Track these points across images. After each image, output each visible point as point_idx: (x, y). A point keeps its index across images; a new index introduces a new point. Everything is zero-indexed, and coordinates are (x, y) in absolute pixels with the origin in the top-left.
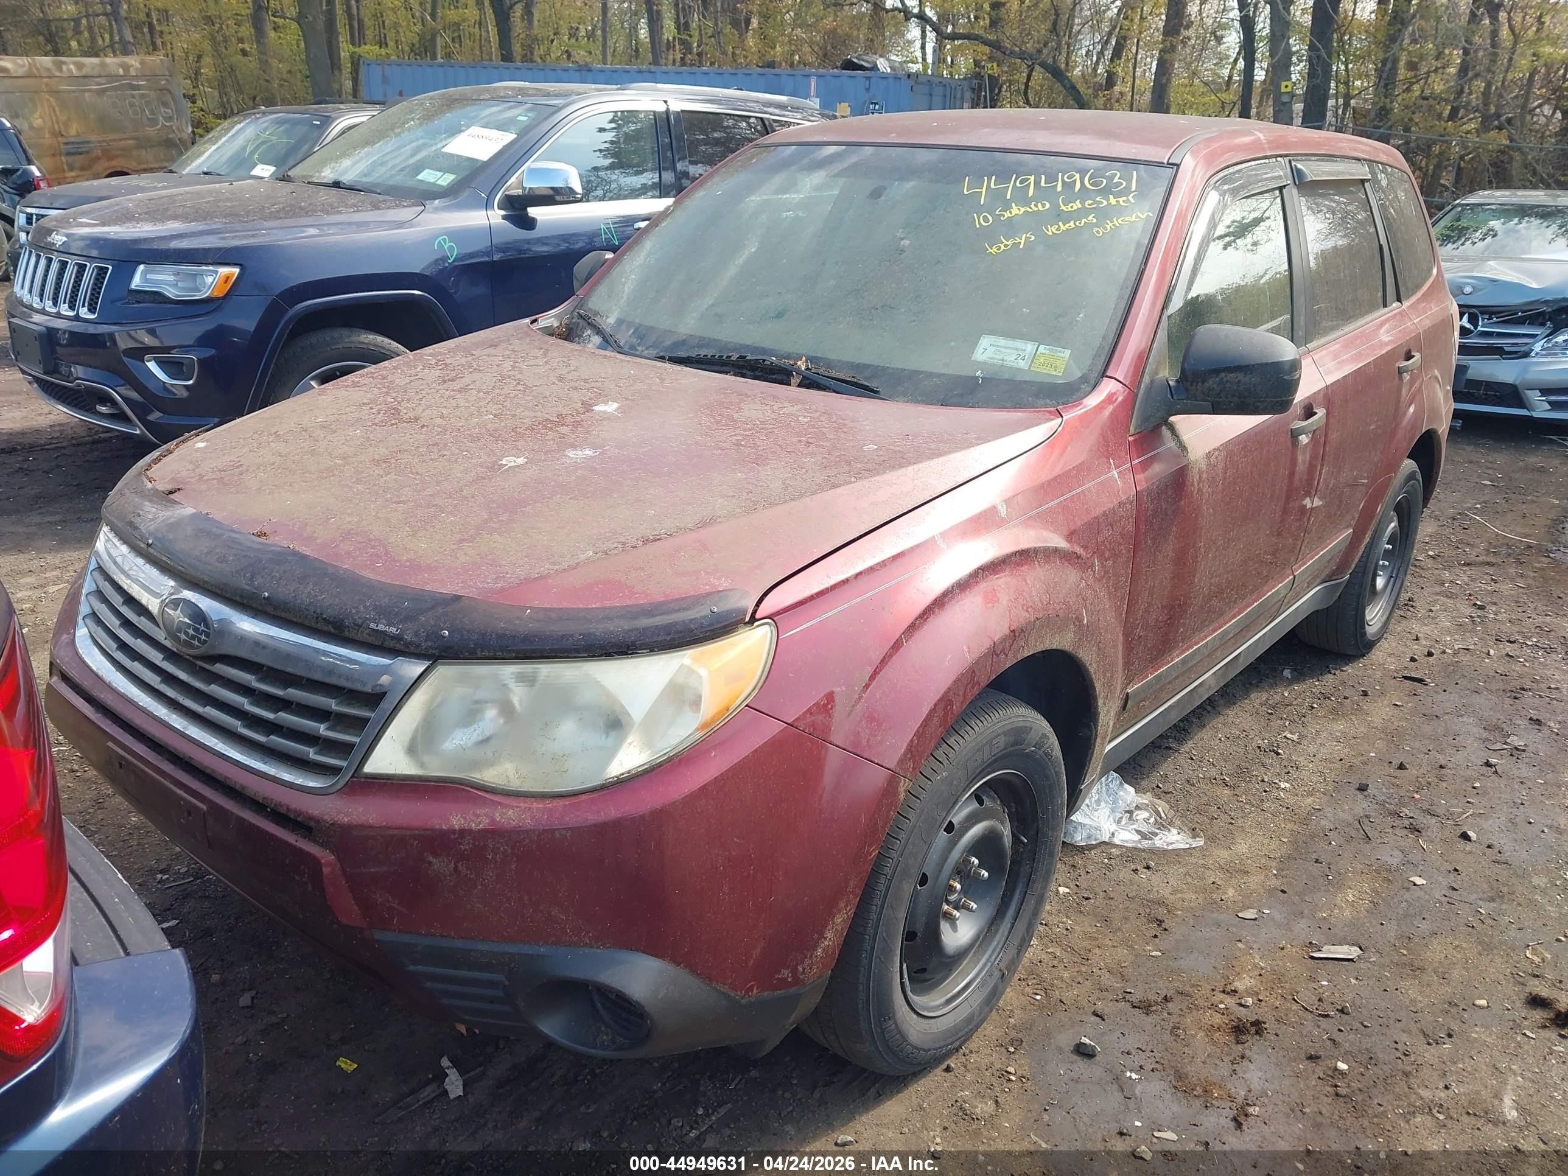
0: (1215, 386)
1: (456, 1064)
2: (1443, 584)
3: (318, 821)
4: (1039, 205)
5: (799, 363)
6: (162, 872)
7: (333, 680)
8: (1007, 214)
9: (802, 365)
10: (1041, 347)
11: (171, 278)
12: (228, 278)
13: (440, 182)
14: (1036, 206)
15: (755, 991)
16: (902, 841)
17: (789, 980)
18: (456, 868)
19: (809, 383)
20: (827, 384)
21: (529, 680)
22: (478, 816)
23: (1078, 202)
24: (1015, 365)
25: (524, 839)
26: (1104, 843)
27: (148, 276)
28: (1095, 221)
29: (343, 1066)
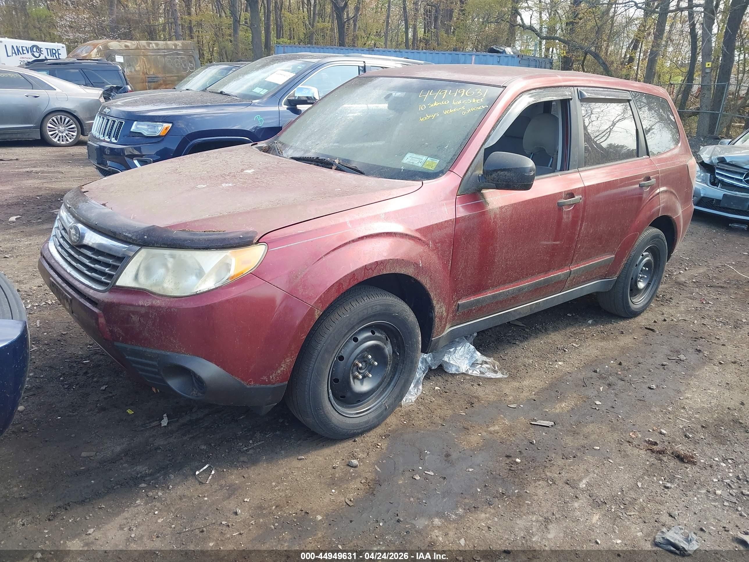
0: (496, 177)
1: (168, 416)
2: (692, 294)
3: (98, 300)
4: (445, 102)
5: (335, 161)
6: (90, 345)
7: (111, 253)
8: (432, 105)
9: (337, 161)
10: (429, 158)
11: (146, 127)
12: (167, 128)
13: (261, 93)
14: (444, 102)
15: (252, 383)
16: (326, 338)
17: (267, 381)
18: (140, 320)
19: (338, 169)
20: (344, 169)
21: (173, 256)
22: (148, 301)
23: (460, 101)
24: (417, 165)
25: (161, 311)
26: (463, 373)
27: (138, 126)
28: (464, 108)
29: (129, 412)
